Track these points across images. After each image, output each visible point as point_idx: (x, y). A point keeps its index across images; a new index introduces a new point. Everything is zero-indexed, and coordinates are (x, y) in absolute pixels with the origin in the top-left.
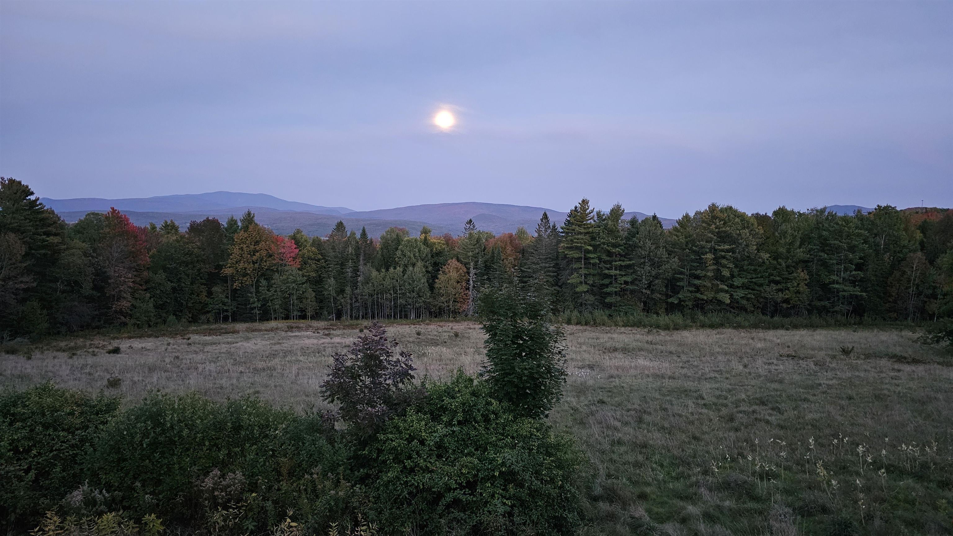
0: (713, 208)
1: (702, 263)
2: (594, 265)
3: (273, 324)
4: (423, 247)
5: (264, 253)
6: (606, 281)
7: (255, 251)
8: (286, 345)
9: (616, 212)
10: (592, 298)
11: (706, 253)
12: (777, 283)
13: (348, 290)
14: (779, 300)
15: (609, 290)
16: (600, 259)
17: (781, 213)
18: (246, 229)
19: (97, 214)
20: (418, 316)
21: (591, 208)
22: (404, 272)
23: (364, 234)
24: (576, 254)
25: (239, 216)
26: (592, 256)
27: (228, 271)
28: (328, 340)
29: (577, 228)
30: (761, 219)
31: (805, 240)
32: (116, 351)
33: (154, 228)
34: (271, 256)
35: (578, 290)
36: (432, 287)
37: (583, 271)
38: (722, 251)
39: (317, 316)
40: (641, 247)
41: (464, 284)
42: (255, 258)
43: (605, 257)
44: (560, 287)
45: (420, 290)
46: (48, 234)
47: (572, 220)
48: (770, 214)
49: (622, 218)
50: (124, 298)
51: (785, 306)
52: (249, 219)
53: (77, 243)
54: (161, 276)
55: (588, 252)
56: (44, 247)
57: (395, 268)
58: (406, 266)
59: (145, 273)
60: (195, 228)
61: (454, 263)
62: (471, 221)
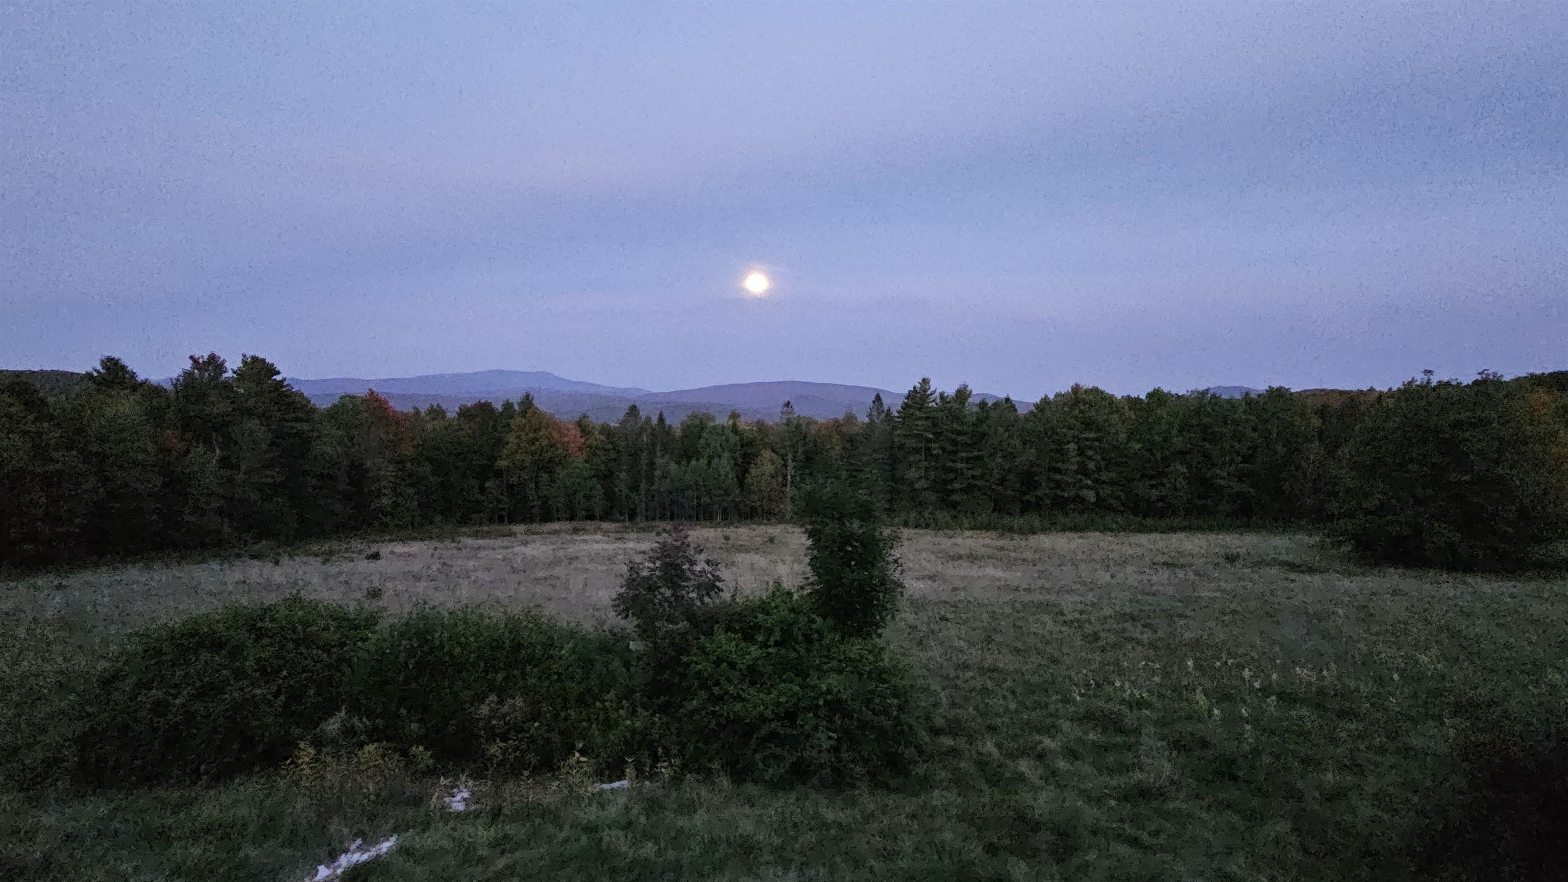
0: (1076, 389)
1: (1063, 454)
2: (937, 456)
3: (556, 526)
4: (731, 435)
5: (545, 442)
6: (952, 476)
7: (535, 440)
8: (571, 550)
9: (962, 394)
10: (933, 496)
11: (1069, 442)
12: (1152, 478)
13: (643, 486)
14: (1153, 498)
15: (953, 486)
16: (944, 450)
17: (1157, 396)
18: (524, 413)
19: (354, 397)
20: (725, 517)
21: (932, 389)
22: (709, 463)
23: (661, 419)
25: (516, 399)
26: (934, 445)
27: (503, 463)
28: (618, 545)
29: (917, 413)
30: (1133, 402)
31: (1185, 427)
32: (376, 556)
33: (417, 413)
34: (552, 446)
35: (917, 486)
36: (741, 482)
37: (923, 464)
38: (1087, 439)
39: (606, 516)
41: (780, 479)
42: (533, 448)
43: (950, 448)
44: (896, 482)
45: (727, 486)
46: (296, 420)
47: (910, 402)
48: (1143, 397)
49: (970, 400)
50: (385, 495)
51: (1160, 504)
52: (527, 401)
53: (330, 431)
54: (426, 469)
55: (929, 441)
56: (292, 435)
57: (698, 460)
58: (711, 458)
59: (408, 466)
60: (465, 413)
61: (767, 454)
62: (788, 403)
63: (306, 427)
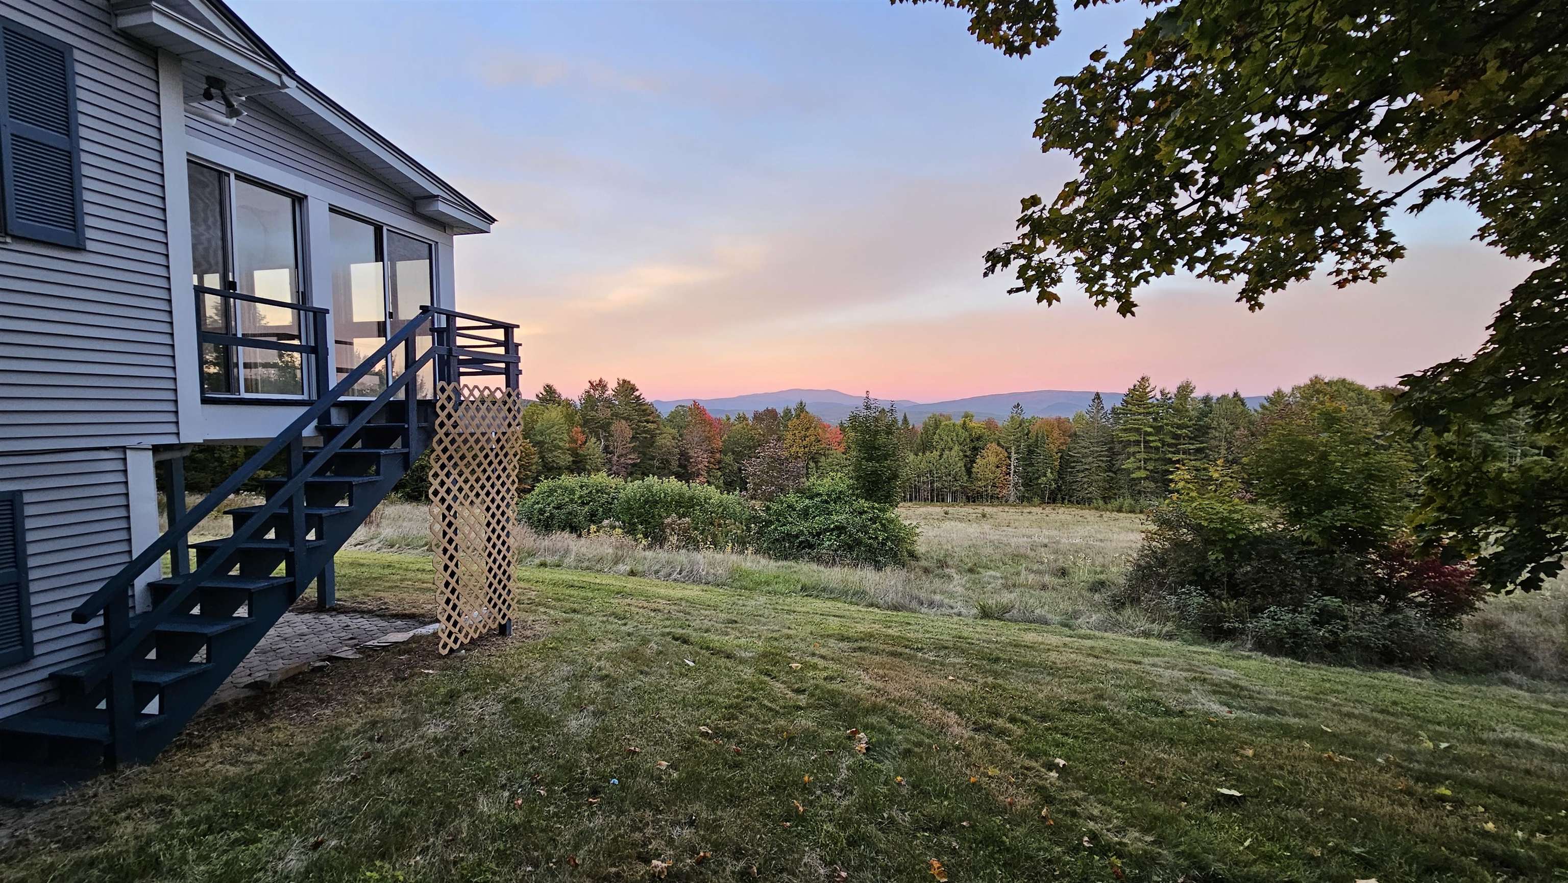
2: (1157, 448)
4: (961, 431)
5: (813, 438)
7: (806, 436)
9: (1185, 390)
10: (1153, 485)
16: (1163, 442)
18: (798, 416)
19: (684, 406)
20: (955, 499)
21: (1152, 386)
22: (941, 454)
23: (905, 420)
24: (1133, 437)
25: (793, 406)
26: (1151, 438)
29: (1136, 408)
33: (729, 419)
34: (819, 441)
35: (1135, 476)
36: (969, 472)
37: (1142, 456)
40: (1215, 429)
41: (1004, 468)
42: (805, 443)
43: (1169, 440)
44: (1115, 473)
45: (956, 473)
46: (648, 422)
47: (1129, 400)
49: (1193, 395)
52: (801, 408)
53: (669, 429)
55: (1149, 434)
56: (645, 432)
57: (932, 452)
58: (943, 450)
59: (718, 455)
60: (758, 417)
61: (993, 447)
62: (1018, 405)
63: (652, 426)
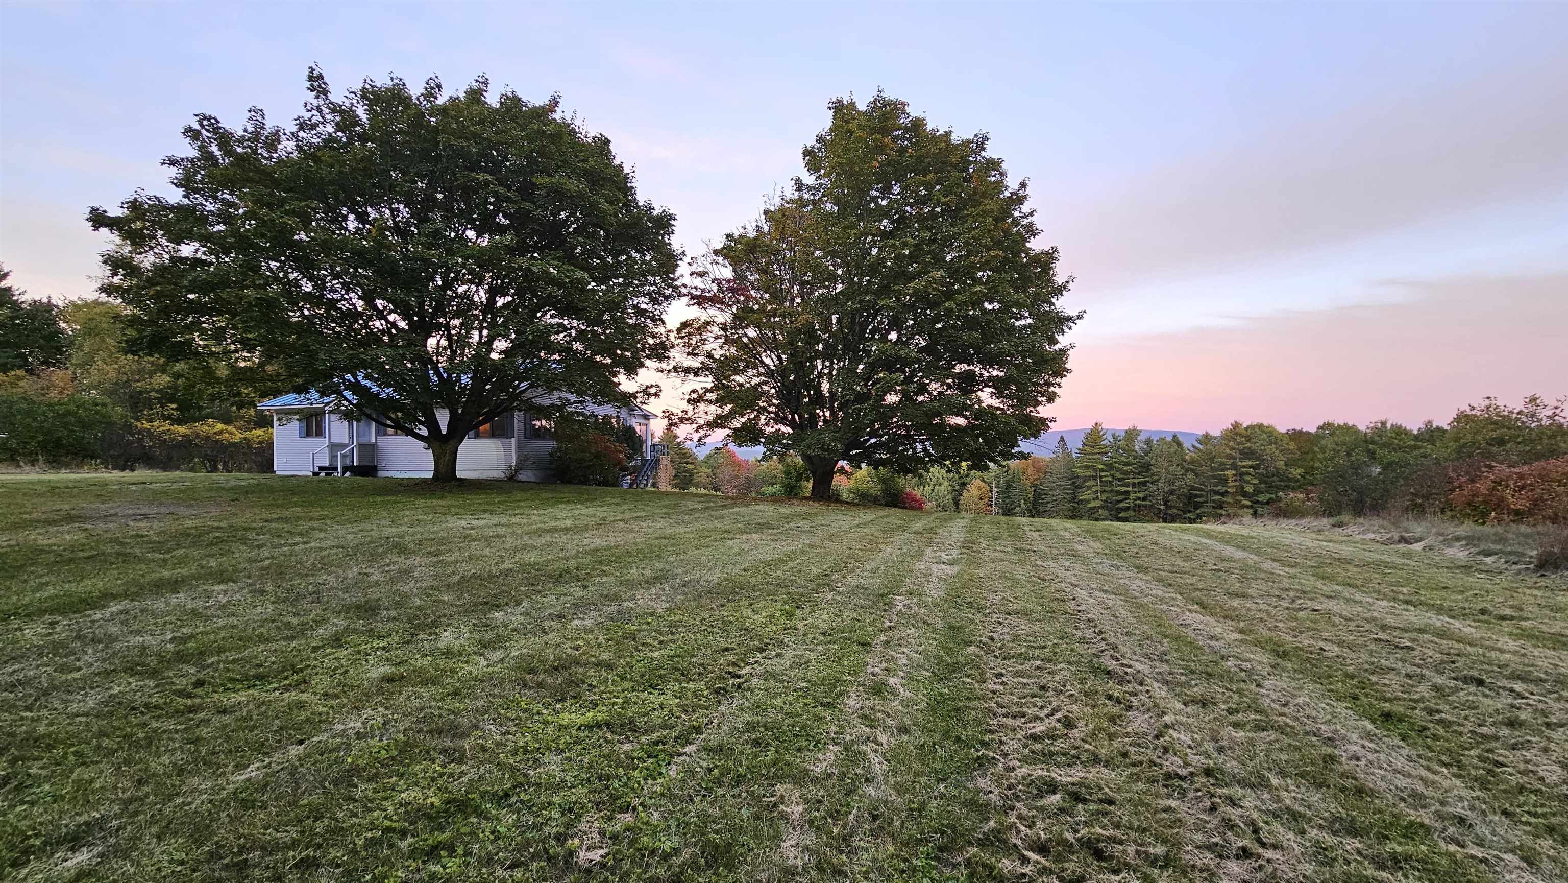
0: (1236, 425)
1: (1224, 481)
2: (1108, 482)
9: (1132, 432)
11: (1227, 469)
15: (1121, 505)
21: (1104, 430)
24: (1090, 473)
29: (1091, 449)
36: (957, 503)
40: (1155, 465)
41: (986, 501)
43: (1118, 475)
45: (945, 505)
47: (1087, 441)
48: (1312, 430)
49: (1138, 437)
57: (925, 487)
58: (934, 485)
61: (977, 482)
63: (690, 467)
